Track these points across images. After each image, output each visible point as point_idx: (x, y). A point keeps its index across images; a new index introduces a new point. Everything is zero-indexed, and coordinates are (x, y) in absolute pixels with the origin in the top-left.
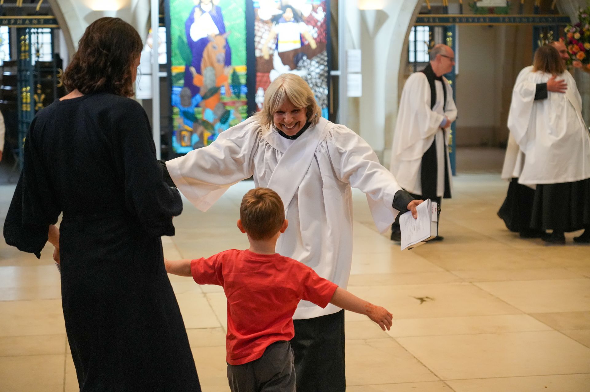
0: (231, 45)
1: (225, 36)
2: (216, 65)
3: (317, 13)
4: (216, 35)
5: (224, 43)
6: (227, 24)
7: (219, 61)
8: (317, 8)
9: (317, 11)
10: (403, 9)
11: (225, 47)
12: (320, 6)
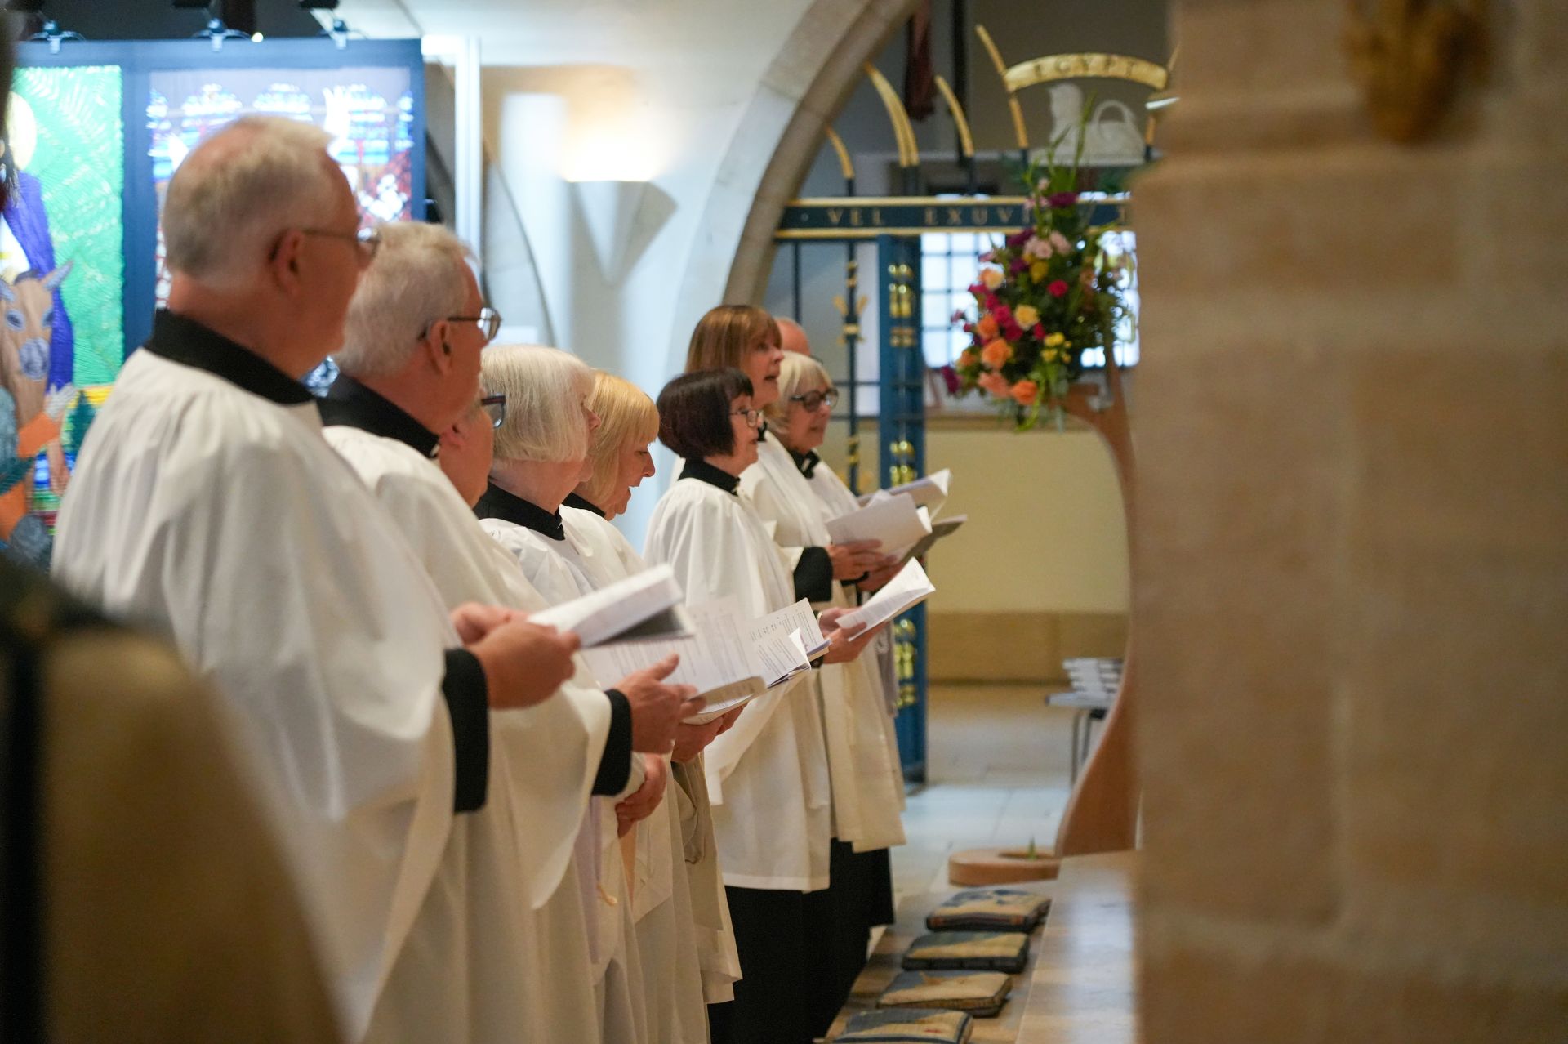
0: (72, 312)
1: (51, 279)
2: (20, 381)
3: (377, 197)
4: (20, 278)
5: (48, 306)
6: (59, 238)
7: (28, 367)
8: (378, 181)
9: (380, 189)
10: (723, 181)
11: (50, 318)
12: (387, 171)
